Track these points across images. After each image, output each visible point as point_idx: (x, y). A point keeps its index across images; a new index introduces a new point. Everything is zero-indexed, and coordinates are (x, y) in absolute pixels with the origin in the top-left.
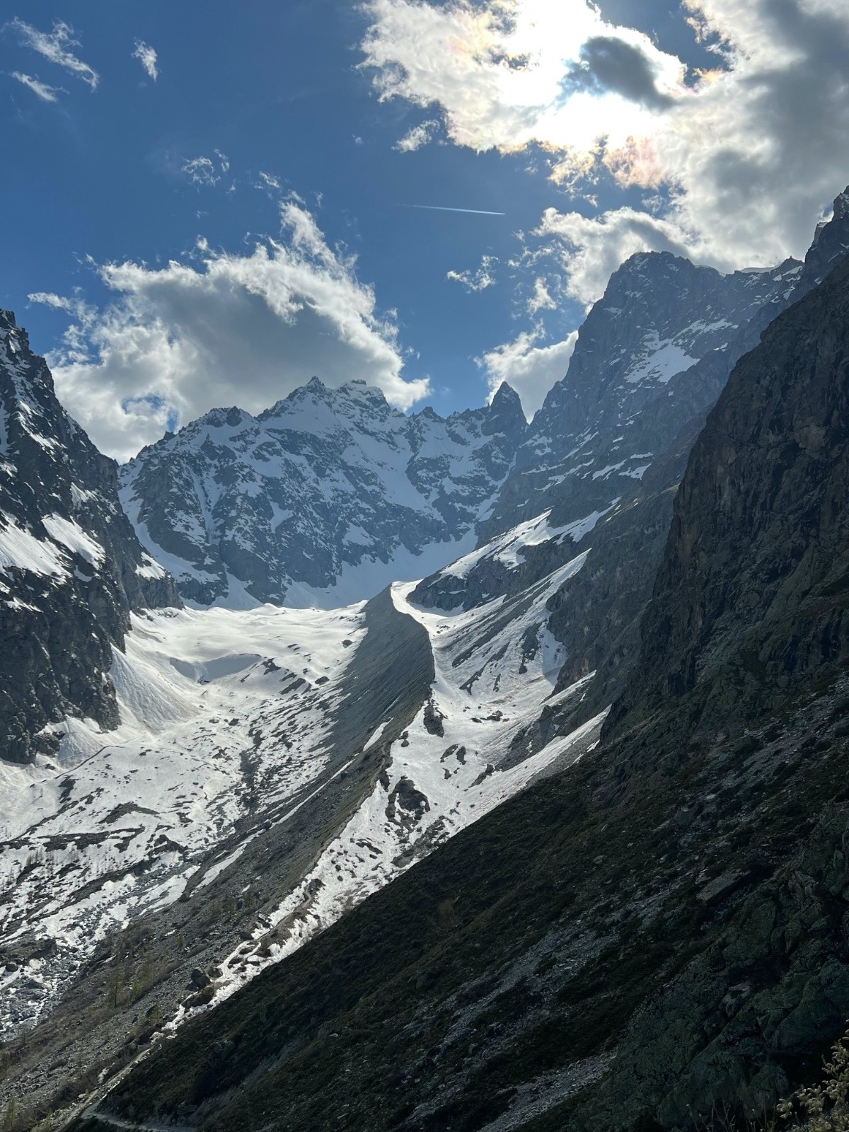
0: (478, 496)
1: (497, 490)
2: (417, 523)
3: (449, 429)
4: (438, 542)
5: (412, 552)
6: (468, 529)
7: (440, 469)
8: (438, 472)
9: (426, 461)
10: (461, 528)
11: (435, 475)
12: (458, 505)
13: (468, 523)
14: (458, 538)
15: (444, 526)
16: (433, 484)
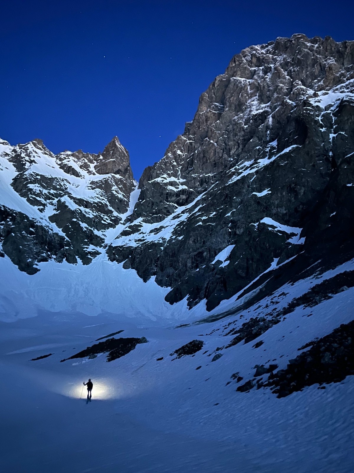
0: (103, 222)
1: (122, 222)
2: (31, 233)
3: (59, 162)
4: (60, 261)
5: (22, 269)
6: (98, 253)
7: (55, 188)
8: (52, 191)
9: (39, 177)
10: (89, 250)
11: (49, 193)
12: (84, 225)
13: (96, 246)
14: (87, 261)
15: (68, 244)
16: (48, 201)
